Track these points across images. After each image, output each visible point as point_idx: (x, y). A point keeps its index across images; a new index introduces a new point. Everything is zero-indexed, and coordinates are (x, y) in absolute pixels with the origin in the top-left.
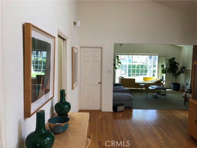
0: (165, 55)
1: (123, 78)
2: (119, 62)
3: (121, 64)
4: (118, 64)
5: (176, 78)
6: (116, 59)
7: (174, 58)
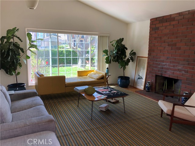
0: (108, 35)
1: (43, 75)
2: (32, 46)
3: (36, 48)
4: (30, 49)
5: (124, 69)
6: (27, 38)
7: (123, 39)
